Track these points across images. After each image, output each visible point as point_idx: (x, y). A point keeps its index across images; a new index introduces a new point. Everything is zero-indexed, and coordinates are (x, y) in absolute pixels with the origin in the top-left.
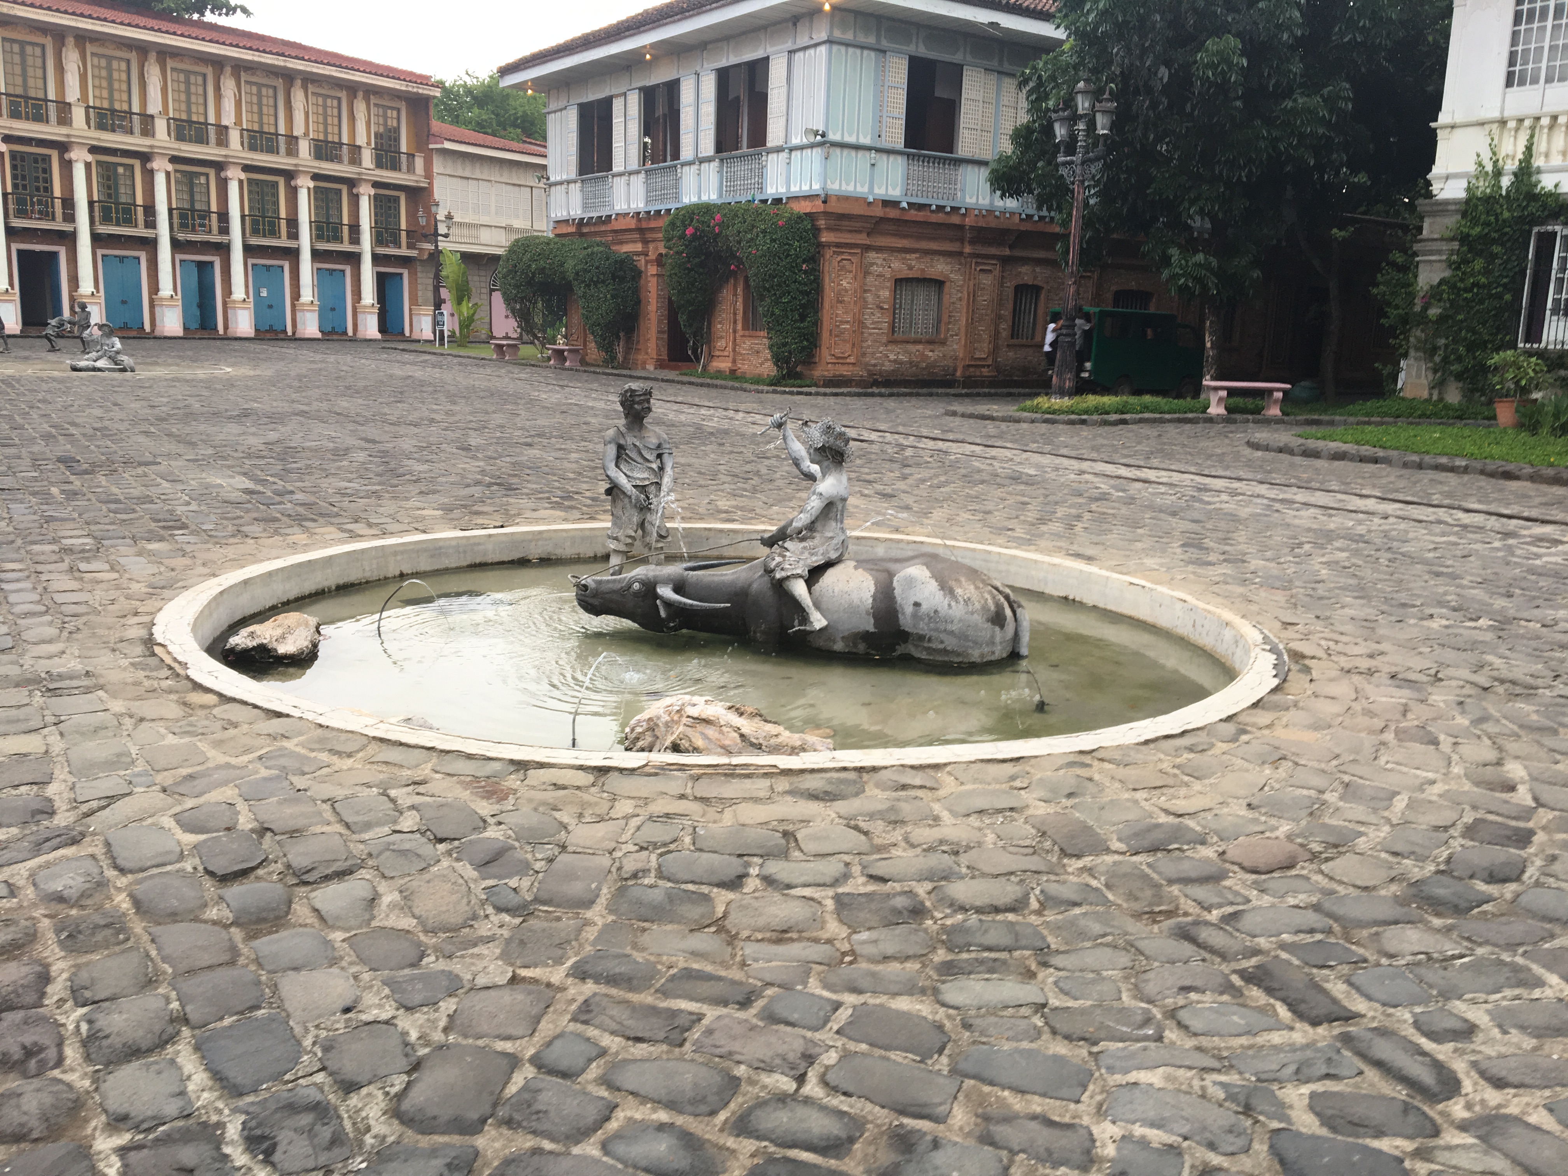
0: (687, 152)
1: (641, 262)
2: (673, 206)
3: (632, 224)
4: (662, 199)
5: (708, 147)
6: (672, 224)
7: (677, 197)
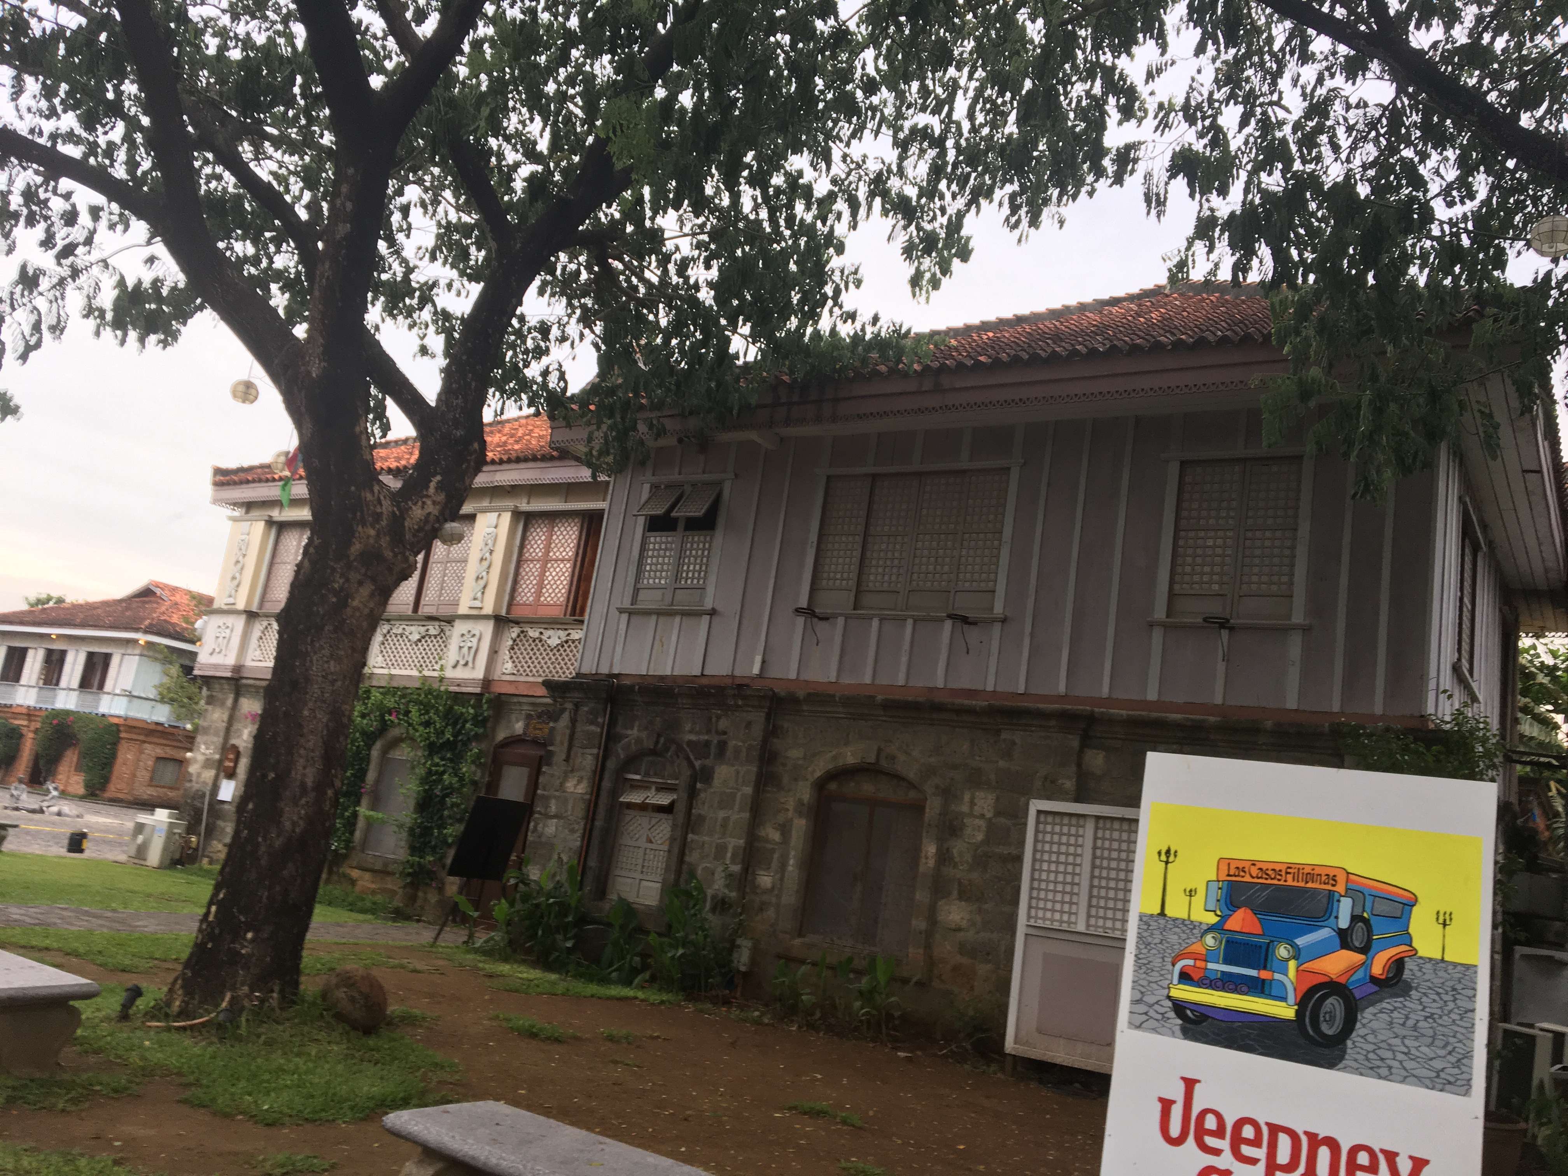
0: (63, 683)
1: (24, 731)
2: (50, 707)
3: (24, 711)
4: (45, 702)
5: (75, 683)
6: (47, 717)
7: (53, 703)
